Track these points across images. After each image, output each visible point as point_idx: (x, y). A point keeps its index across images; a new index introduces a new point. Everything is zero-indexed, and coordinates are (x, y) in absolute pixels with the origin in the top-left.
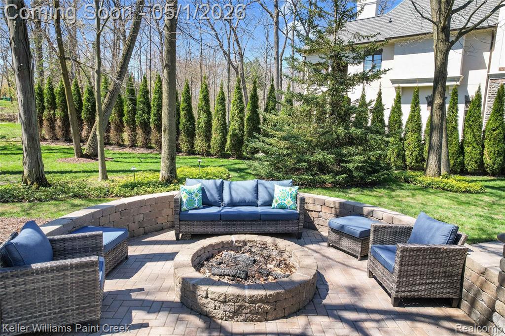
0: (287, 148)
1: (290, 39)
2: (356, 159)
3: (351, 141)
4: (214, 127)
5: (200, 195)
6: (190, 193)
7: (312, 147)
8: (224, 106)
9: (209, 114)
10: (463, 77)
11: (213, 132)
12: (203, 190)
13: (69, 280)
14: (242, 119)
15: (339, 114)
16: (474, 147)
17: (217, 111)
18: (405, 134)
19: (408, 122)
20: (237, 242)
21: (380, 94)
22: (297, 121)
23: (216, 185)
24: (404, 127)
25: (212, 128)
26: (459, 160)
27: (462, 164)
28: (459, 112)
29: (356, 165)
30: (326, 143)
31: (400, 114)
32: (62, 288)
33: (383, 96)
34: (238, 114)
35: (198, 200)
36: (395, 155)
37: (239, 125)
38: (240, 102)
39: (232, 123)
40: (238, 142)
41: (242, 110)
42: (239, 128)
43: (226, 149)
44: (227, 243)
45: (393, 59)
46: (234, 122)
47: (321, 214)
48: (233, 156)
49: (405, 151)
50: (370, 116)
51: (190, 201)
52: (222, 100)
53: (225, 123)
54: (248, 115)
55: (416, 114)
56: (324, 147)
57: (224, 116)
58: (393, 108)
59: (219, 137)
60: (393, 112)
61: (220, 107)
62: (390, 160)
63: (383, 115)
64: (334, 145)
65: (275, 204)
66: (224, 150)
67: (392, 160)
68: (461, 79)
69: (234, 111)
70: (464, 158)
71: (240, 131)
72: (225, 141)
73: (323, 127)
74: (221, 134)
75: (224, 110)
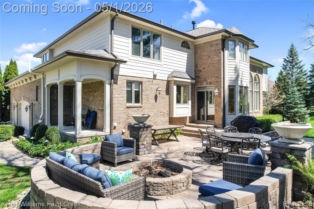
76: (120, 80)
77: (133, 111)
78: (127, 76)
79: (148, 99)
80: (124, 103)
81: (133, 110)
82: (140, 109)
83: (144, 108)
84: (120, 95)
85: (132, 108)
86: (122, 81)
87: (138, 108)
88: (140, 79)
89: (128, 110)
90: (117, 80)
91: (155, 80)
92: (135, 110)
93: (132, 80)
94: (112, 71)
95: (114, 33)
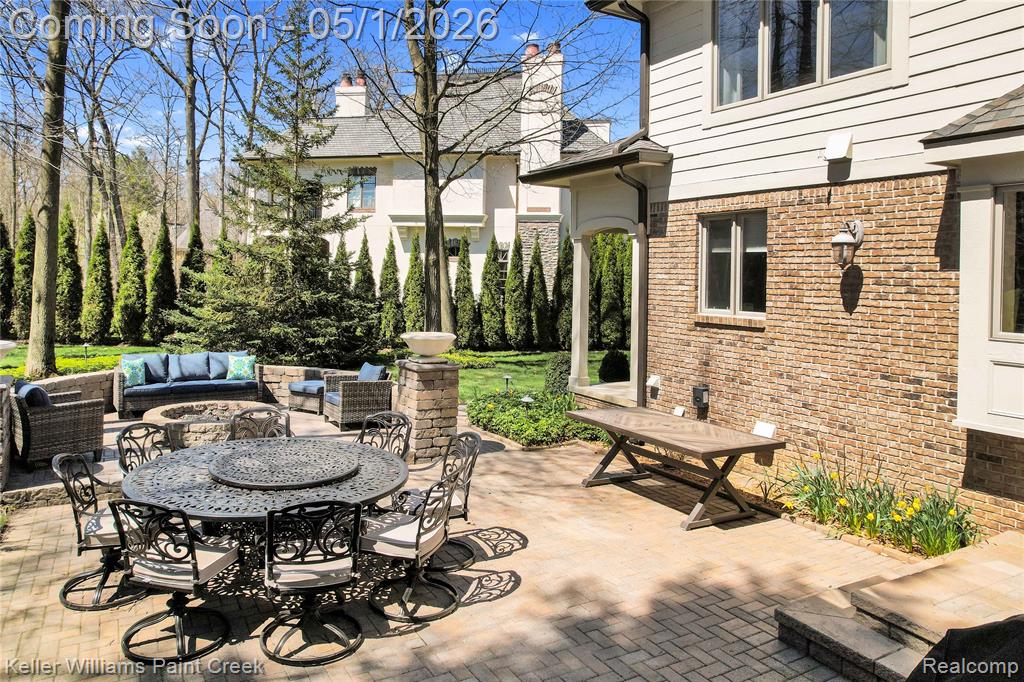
0: (231, 322)
1: (218, 127)
2: (328, 331)
3: (323, 309)
4: (86, 293)
5: (143, 370)
6: (133, 368)
7: (267, 317)
8: (107, 257)
9: (77, 271)
10: (486, 217)
11: (85, 299)
12: (146, 365)
13: (82, 416)
14: (142, 278)
15: (304, 274)
16: (493, 314)
17: (95, 266)
18: (404, 299)
19: (407, 281)
20: (197, 406)
21: (365, 242)
22: (242, 281)
23: (161, 358)
24: (402, 288)
25: (82, 295)
26: (475, 331)
27: (480, 336)
28: (472, 267)
29: (326, 340)
30: (286, 313)
31: (395, 270)
32: (76, 423)
33: (369, 244)
34: (135, 270)
35: (141, 374)
36: (391, 328)
37: (137, 288)
38: (138, 251)
39: (123, 286)
40: (134, 317)
41: (141, 265)
42: (138, 294)
43: (111, 330)
44: (188, 408)
45: (392, 184)
46: (128, 284)
47: (281, 384)
48: (125, 341)
49: (405, 322)
50: (354, 275)
51: (134, 376)
52: (104, 247)
53: (109, 286)
54: (155, 272)
55: (417, 270)
56: (283, 319)
57: (107, 274)
58: (386, 263)
59: (97, 310)
60: (386, 267)
61: (99, 259)
62: (385, 336)
63: (371, 271)
64: (299, 316)
65: (229, 376)
66: (107, 331)
67: (388, 335)
68: (485, 220)
69: (128, 266)
70: (482, 329)
71: (139, 298)
72: (111, 315)
73: (281, 292)
74: (101, 304)
75: (107, 264)
76: (674, 219)
77: (720, 342)
78: (697, 199)
79: (796, 292)
80: (685, 305)
81: (721, 336)
82: (757, 338)
83: (770, 335)
84: (672, 277)
85: (715, 330)
86: (680, 223)
87: (744, 333)
88: (753, 198)
89: (699, 334)
90: (666, 222)
91: (848, 189)
92: (728, 337)
93: (719, 209)
94: (642, 191)
95: (649, 62)
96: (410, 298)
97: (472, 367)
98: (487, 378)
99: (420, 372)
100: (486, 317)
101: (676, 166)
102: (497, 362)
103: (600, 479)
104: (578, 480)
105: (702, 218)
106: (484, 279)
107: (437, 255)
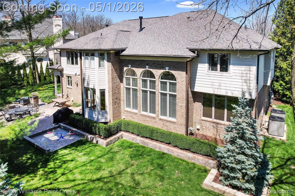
19: (29, 73)
68: (47, 54)
76: (64, 76)
77: (69, 90)
78: (66, 74)
79: (74, 85)
80: (66, 85)
83: (73, 89)
85: (69, 88)
87: (71, 89)
88: (70, 75)
89: (67, 89)
91: (76, 76)
94: (61, 72)
95: (61, 57)
96: (30, 76)
97: (44, 90)
98: (46, 92)
99: (34, 98)
100: (47, 78)
101: (64, 70)
102: (48, 88)
103: (54, 106)
104: (52, 106)
105: (67, 76)
106: (46, 70)
107: (35, 71)
